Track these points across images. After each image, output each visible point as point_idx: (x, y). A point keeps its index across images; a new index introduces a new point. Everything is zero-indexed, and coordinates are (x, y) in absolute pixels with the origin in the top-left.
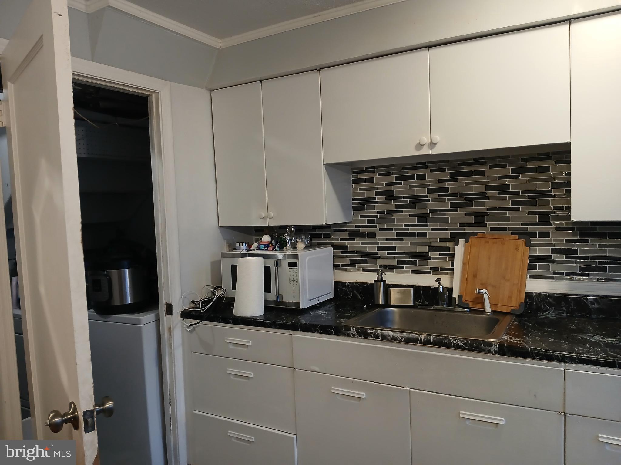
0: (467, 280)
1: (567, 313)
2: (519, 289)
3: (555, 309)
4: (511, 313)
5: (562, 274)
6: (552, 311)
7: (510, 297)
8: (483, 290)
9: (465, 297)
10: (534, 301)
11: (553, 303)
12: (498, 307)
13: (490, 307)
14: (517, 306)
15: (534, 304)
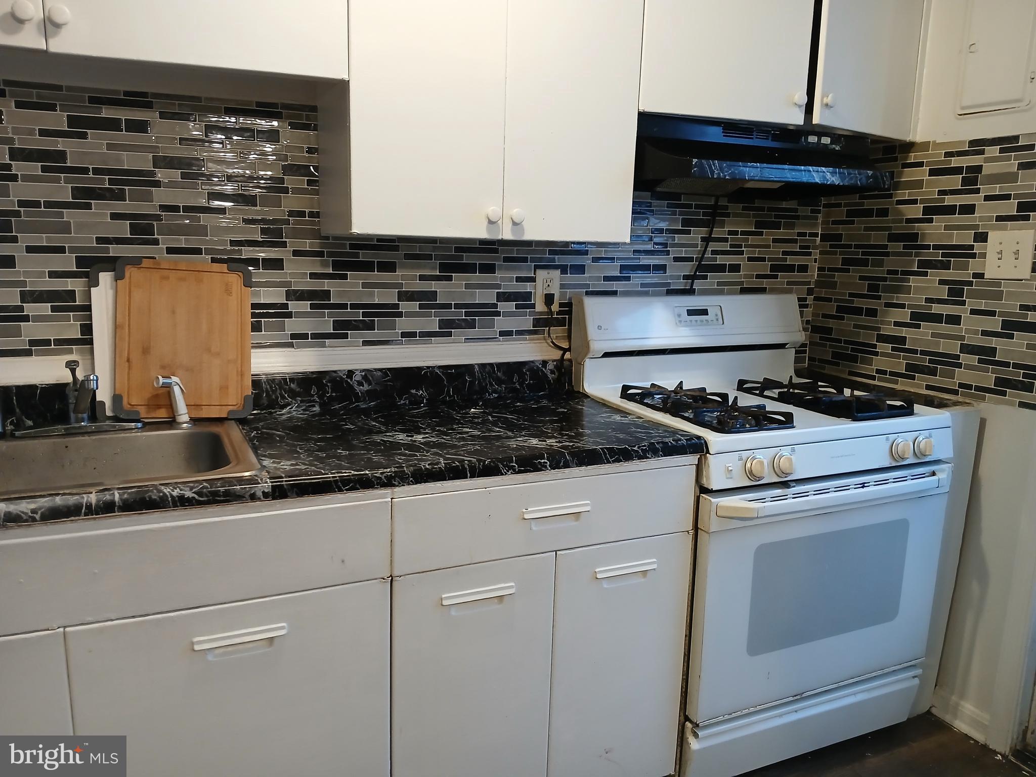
0: (128, 360)
1: (320, 406)
2: (240, 369)
3: (302, 401)
4: (229, 417)
5: (304, 336)
6: (297, 405)
7: (224, 388)
8: (171, 378)
9: (128, 398)
10: (265, 390)
11: (298, 390)
12: (202, 409)
13: (186, 411)
14: (240, 402)
15: (264, 395)
